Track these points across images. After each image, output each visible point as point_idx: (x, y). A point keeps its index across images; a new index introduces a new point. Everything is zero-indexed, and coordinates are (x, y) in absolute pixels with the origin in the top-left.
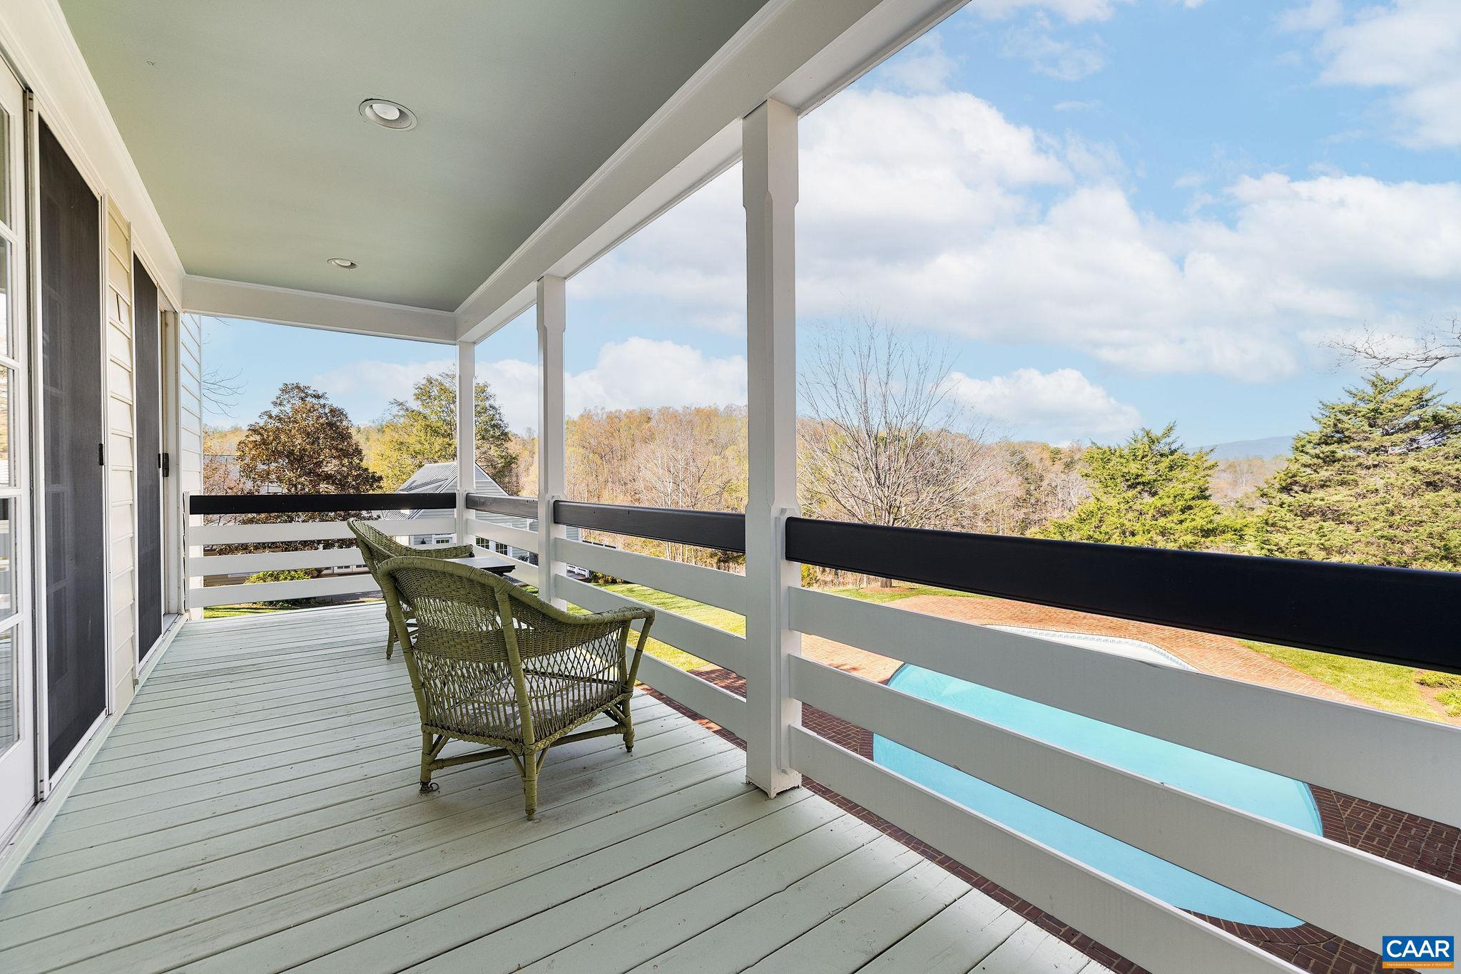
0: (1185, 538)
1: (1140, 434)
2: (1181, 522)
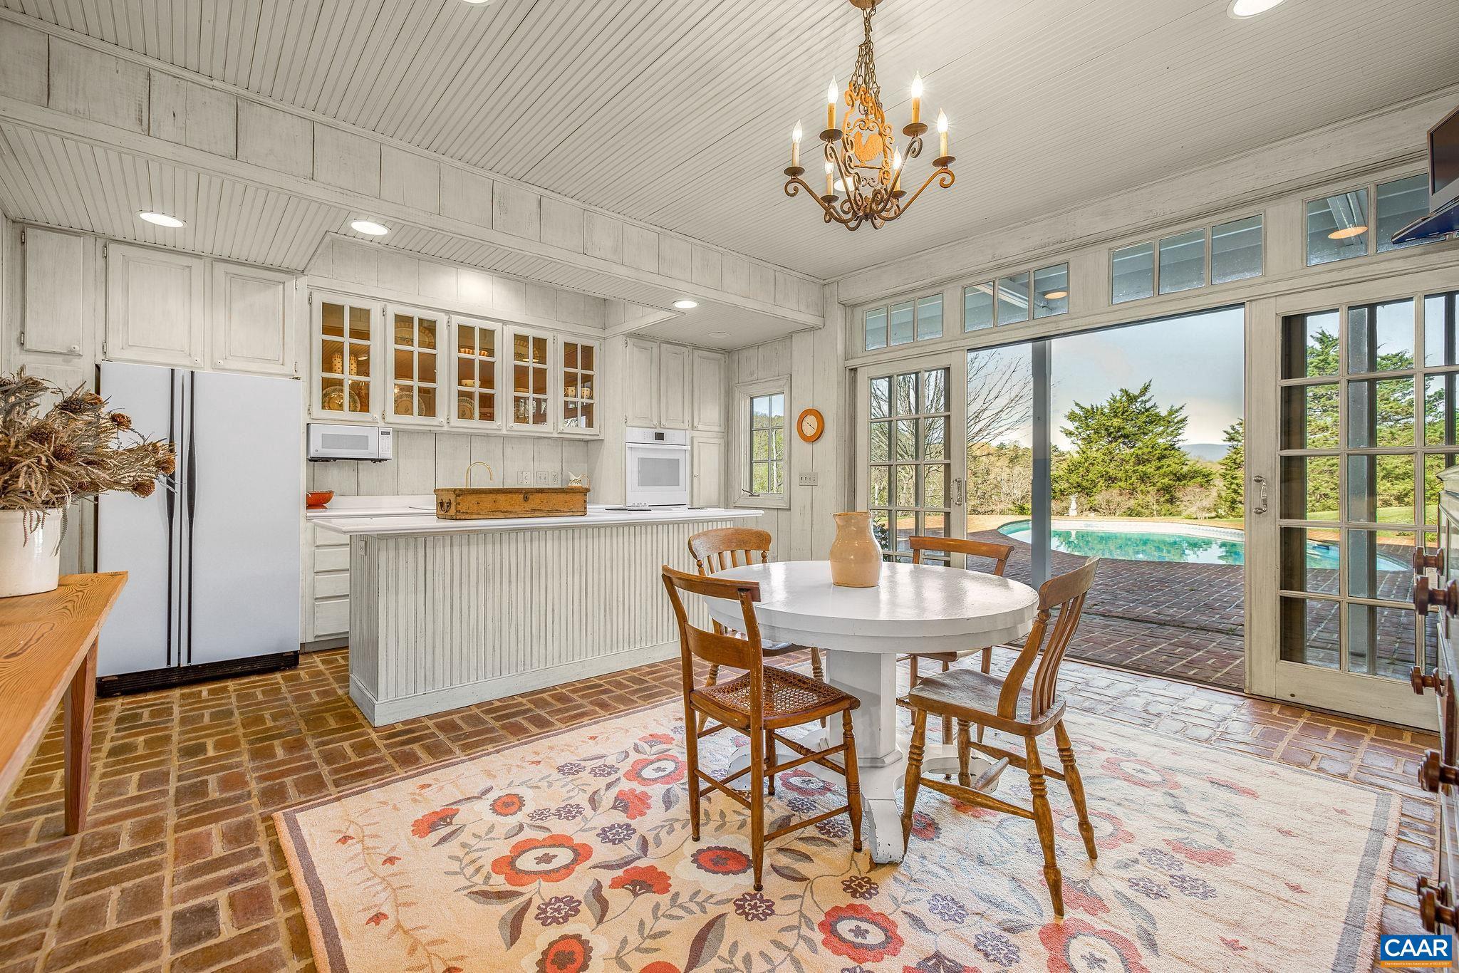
0: (1163, 481)
1: (1118, 395)
2: (1159, 468)
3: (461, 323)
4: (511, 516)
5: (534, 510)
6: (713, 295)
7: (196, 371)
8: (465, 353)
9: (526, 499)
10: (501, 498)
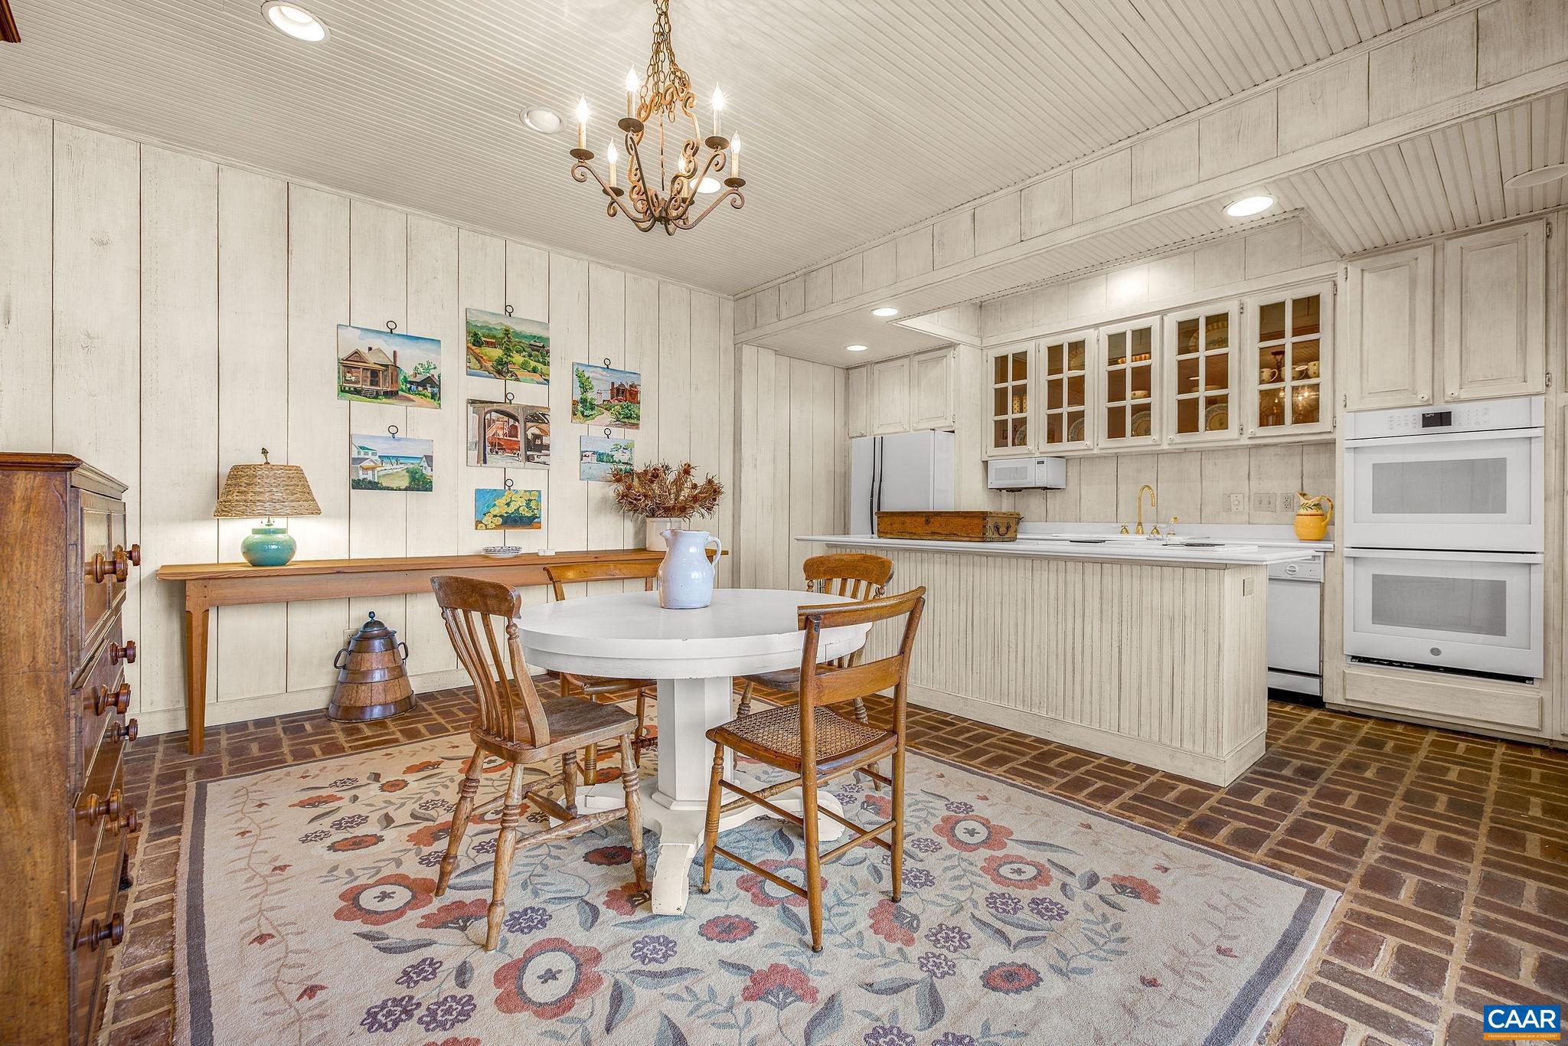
3: (1111, 333)
4: (915, 537)
5: (934, 533)
6: (1280, 166)
7: (884, 436)
8: (1141, 360)
9: (927, 522)
10: (908, 520)
